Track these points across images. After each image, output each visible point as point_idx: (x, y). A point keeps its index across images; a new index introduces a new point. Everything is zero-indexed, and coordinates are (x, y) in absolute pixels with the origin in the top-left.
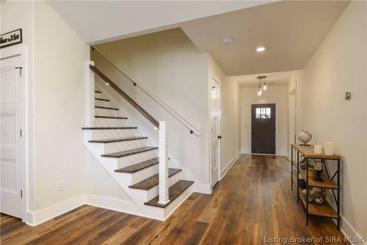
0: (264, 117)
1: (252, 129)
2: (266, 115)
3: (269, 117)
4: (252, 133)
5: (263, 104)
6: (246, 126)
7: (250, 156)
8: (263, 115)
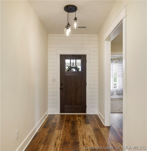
0: (74, 70)
1: (61, 84)
2: (76, 68)
3: (80, 70)
4: (61, 89)
5: (73, 55)
6: (54, 81)
7: (59, 116)
8: (73, 68)
